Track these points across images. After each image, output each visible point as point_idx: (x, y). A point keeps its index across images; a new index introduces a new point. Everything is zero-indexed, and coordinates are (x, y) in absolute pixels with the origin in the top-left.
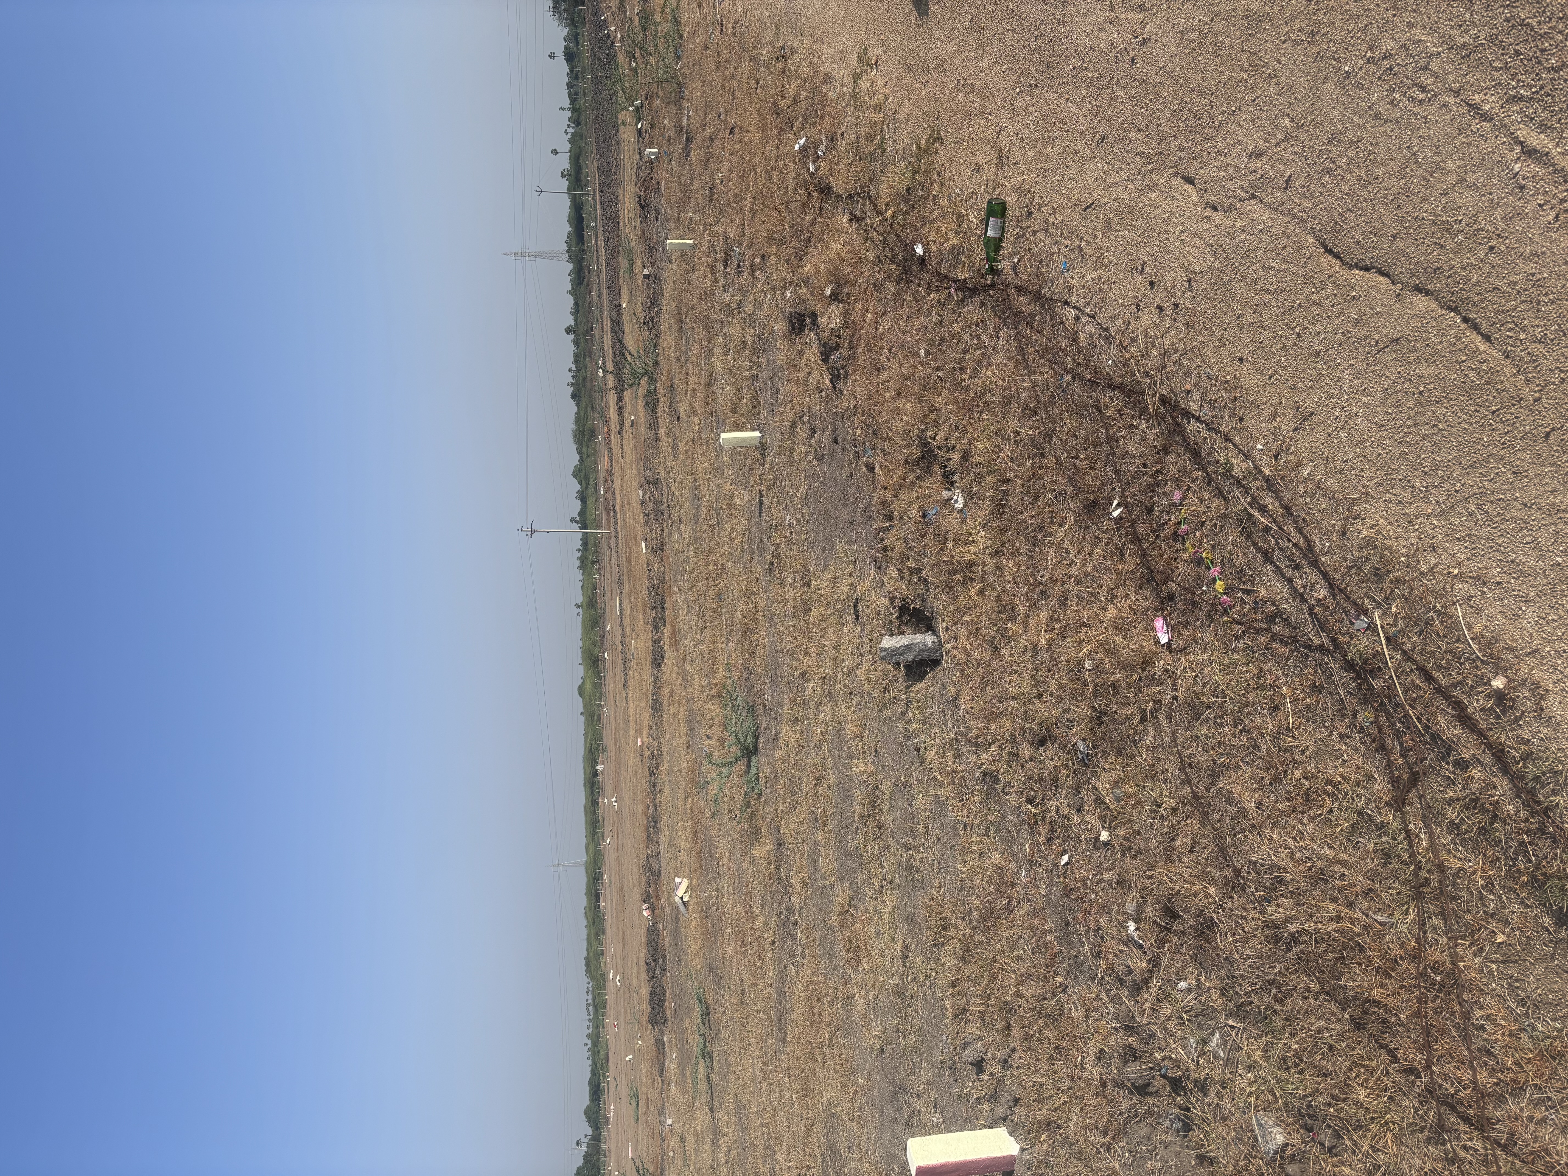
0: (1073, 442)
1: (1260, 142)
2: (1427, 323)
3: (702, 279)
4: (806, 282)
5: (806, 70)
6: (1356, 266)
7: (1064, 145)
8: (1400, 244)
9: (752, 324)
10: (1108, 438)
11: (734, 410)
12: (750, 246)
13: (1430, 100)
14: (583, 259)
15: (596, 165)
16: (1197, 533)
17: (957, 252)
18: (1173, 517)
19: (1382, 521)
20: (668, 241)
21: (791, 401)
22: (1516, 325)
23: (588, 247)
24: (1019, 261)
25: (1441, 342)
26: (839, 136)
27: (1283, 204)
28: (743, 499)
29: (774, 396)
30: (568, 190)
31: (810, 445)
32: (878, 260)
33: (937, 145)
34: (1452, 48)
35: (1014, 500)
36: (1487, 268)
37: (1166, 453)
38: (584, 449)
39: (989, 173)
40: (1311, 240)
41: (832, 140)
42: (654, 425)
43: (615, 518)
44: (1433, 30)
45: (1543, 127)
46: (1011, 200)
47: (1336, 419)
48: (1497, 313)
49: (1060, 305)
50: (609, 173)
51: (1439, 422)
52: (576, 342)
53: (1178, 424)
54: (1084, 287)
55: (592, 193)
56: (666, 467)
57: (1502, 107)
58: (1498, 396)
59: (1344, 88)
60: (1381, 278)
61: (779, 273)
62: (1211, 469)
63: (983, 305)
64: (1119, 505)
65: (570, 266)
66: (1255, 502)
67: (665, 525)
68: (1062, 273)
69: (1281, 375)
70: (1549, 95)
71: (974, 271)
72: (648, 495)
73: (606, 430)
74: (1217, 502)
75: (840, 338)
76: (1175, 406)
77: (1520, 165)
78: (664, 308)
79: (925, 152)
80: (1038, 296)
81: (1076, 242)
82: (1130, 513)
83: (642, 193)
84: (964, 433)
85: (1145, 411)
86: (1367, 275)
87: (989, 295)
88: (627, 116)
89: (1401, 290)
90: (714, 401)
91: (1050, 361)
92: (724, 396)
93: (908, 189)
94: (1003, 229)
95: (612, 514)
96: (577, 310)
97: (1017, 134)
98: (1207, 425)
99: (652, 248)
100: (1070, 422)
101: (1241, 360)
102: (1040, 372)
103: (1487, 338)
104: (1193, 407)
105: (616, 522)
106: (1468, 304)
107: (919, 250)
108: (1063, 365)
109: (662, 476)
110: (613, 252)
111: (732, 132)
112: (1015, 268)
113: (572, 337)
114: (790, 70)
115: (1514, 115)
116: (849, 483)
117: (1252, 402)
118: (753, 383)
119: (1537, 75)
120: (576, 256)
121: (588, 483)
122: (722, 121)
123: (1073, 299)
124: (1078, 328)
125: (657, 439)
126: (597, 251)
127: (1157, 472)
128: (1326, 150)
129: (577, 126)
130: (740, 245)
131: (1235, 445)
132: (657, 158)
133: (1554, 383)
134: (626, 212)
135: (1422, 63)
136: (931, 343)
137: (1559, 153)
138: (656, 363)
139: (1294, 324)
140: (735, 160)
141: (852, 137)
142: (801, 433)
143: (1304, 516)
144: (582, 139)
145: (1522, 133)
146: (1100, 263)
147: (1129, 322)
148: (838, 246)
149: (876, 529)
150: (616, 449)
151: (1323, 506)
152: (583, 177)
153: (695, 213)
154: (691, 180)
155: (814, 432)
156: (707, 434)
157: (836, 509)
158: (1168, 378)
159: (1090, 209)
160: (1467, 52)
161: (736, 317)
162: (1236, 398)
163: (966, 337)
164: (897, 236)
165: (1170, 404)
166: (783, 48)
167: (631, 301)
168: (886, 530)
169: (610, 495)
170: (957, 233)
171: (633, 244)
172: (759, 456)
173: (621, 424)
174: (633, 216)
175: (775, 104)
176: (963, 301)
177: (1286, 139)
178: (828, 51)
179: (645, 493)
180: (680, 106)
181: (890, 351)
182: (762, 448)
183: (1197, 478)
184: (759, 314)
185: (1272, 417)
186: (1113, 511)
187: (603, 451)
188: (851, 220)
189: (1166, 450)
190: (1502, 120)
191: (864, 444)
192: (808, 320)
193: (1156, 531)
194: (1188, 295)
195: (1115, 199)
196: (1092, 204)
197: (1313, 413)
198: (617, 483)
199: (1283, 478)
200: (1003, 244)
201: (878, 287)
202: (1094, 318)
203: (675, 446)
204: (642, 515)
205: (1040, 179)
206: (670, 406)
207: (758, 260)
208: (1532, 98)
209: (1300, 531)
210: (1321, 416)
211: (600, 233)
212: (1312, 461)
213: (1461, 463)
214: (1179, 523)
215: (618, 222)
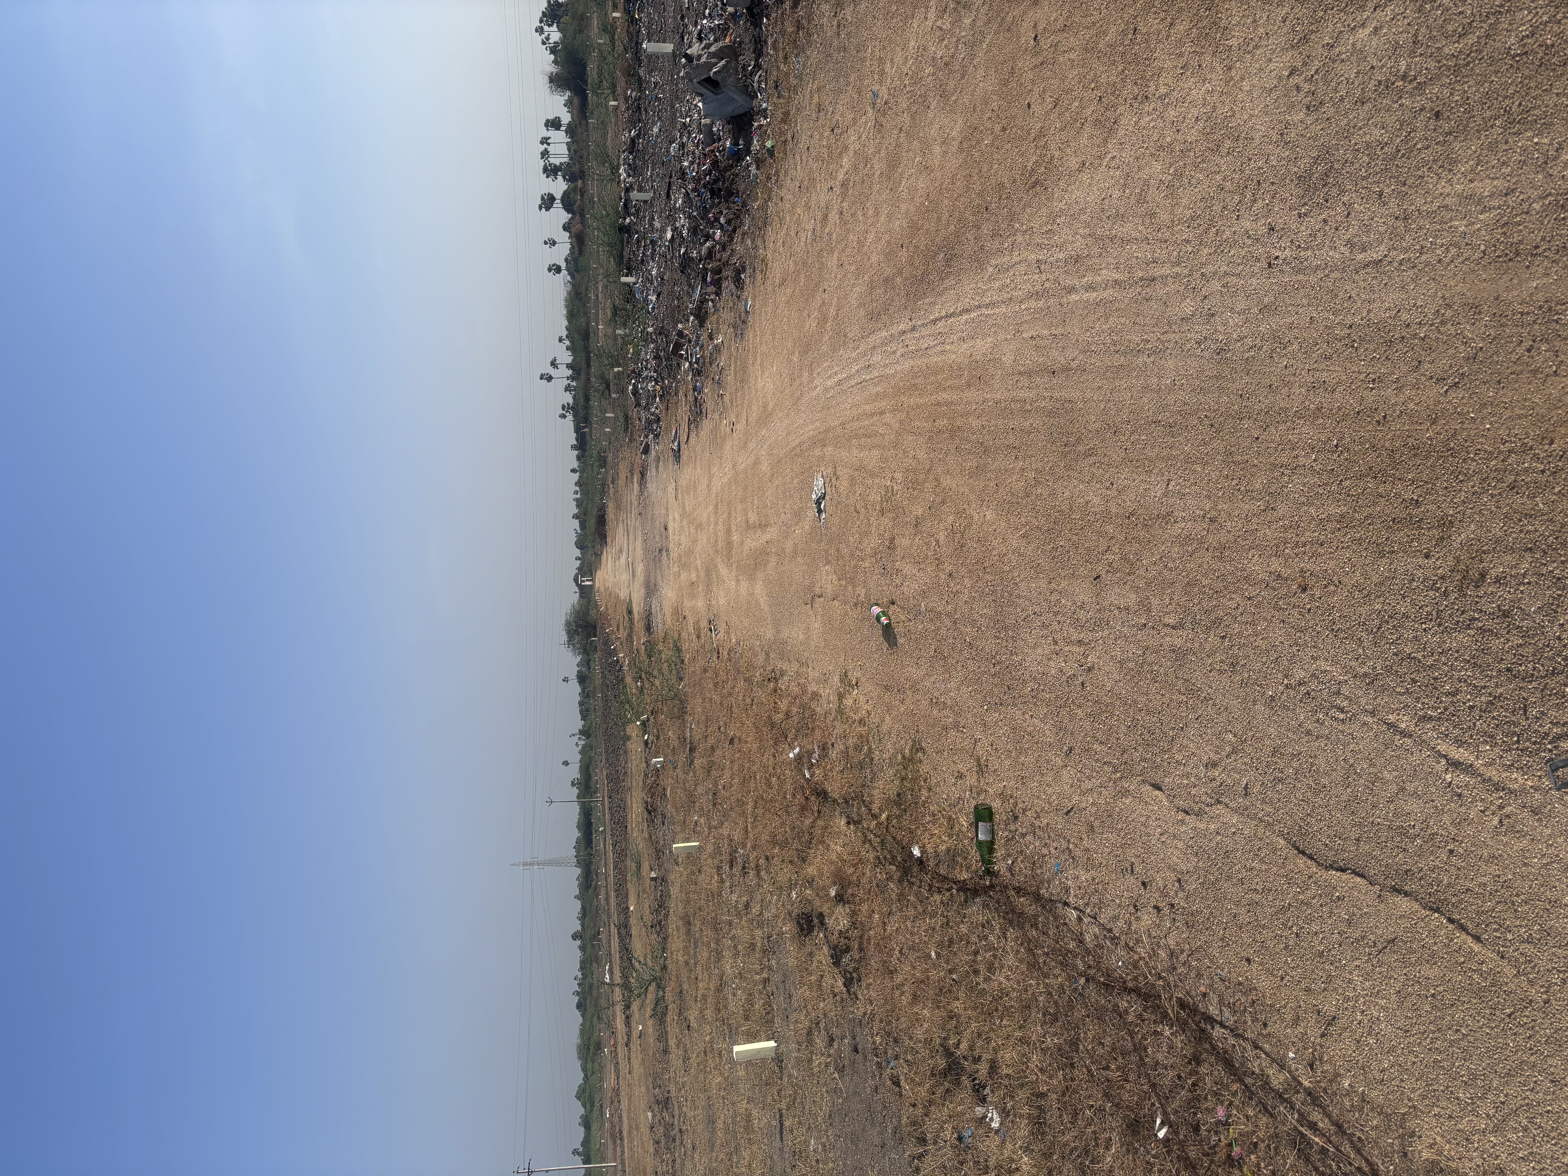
0: (1100, 1051)
1: (1212, 755)
2: (1415, 924)
3: (708, 879)
4: (810, 882)
5: (795, 690)
6: (1331, 867)
7: (1036, 755)
8: (1364, 847)
9: (760, 925)
10: (1134, 1045)
11: (746, 1018)
12: (754, 848)
13: (1350, 720)
14: (591, 863)
15: (605, 773)
16: (1252, 1157)
17: (953, 855)
18: (1222, 1137)
19: (1439, 1139)
20: (674, 846)
21: (805, 1007)
22: (1501, 926)
23: (596, 850)
24: (1013, 863)
25: (1435, 943)
26: (830, 747)
27: (1247, 809)
28: (761, 1119)
29: (788, 1001)
30: (578, 797)
31: (829, 1056)
32: (878, 862)
33: (920, 754)
34: (1355, 676)
35: (1052, 1117)
36: (1453, 871)
37: (1198, 1063)
38: (589, 1066)
39: (971, 780)
40: (1282, 842)
41: (824, 749)
42: (662, 1037)
43: (622, 1146)
44: (1335, 662)
45: (1459, 743)
46: (996, 805)
47: (1359, 1024)
48: (1478, 913)
49: (1060, 905)
50: (617, 781)
51: (1461, 1026)
52: (582, 948)
53: (1203, 1031)
54: (1080, 888)
55: (601, 800)
56: (677, 1083)
57: (1417, 725)
58: (1507, 998)
59: (1272, 708)
60: (1358, 879)
61: (785, 874)
62: (1249, 1080)
63: (986, 906)
64: (1163, 1124)
65: (578, 871)
66: (1303, 1118)
67: (677, 1155)
68: (1057, 874)
69: (1292, 977)
70: (1453, 715)
71: (971, 872)
72: (658, 1118)
73: (612, 1042)
74: (1265, 1119)
75: (849, 940)
76: (1194, 1011)
77: (1450, 775)
78: (671, 911)
79: (909, 761)
80: (1037, 897)
81: (1064, 845)
82: (1177, 1133)
83: (649, 800)
84: (988, 1040)
85: (1165, 1015)
86: (1345, 876)
87: (990, 896)
88: (633, 730)
89: (1381, 891)
90: (726, 1007)
91: (1062, 963)
92: (735, 1003)
93: (899, 795)
94: (993, 832)
95: (619, 1142)
96: (584, 914)
97: (992, 745)
98: (1232, 1031)
99: (659, 852)
100: (1091, 1030)
101: (1248, 960)
102: (1054, 975)
103: (1477, 939)
104: (1213, 1011)
105: (623, 1152)
106: (1447, 905)
107: (916, 852)
108: (1075, 967)
109: (673, 1094)
110: (621, 855)
111: (731, 741)
112: (1010, 869)
113: (578, 942)
114: (780, 689)
115: (1429, 732)
116: (875, 1099)
117: (1271, 1006)
118: (764, 987)
119: (1438, 698)
120: (585, 860)
121: (592, 1105)
122: (722, 733)
123: (1071, 900)
124: (1081, 928)
125: (666, 1051)
126: (605, 854)
127: (1194, 1085)
128: (1272, 761)
129: (587, 738)
130: (744, 846)
131: (1265, 1053)
132: (663, 766)
133: (1556, 984)
134: (634, 817)
135: (1334, 689)
136: (940, 944)
137: (1482, 765)
138: (664, 968)
139: (1290, 924)
140: (736, 768)
141: (842, 747)
142: (818, 1041)
143: (1358, 1134)
144: (592, 749)
145: (1442, 748)
146: (1090, 865)
147: (1130, 923)
148: (839, 849)
149: (910, 1156)
150: (622, 1064)
151: (1375, 1122)
152: (592, 785)
153: (700, 817)
154: (696, 786)
155: (832, 1040)
156: (720, 1045)
157: (864, 1130)
158: (1181, 980)
159: (1072, 813)
160: (1371, 680)
161: (744, 919)
162: (1254, 1002)
163: (974, 938)
164: (894, 838)
165: (1189, 1007)
166: (773, 671)
167: (638, 904)
168: (920, 1157)
169: (616, 1119)
170: (950, 836)
171: (641, 846)
172: (776, 1068)
173: (629, 1035)
174: (641, 820)
175: (769, 717)
176: (966, 901)
177: (1234, 751)
178: (813, 674)
179: (654, 1116)
180: (684, 720)
181: (901, 952)
182: (779, 1058)
183: (1236, 1091)
184: (767, 915)
185: (1297, 1020)
186: (1158, 1131)
187: (610, 1068)
188: (848, 823)
189: (1196, 1060)
190: (1420, 736)
191: (886, 1053)
192: (816, 921)
193: (1208, 1155)
194: (1181, 894)
195: (1093, 804)
196: (1072, 808)
197: (1335, 1018)
198: (624, 1104)
199: (1325, 1090)
200: (996, 847)
201: (882, 888)
202: (1095, 918)
203: (686, 1059)
204: (651, 1142)
205: (1019, 785)
206: (680, 1014)
207: (762, 861)
208: (1440, 718)
209: (1359, 1151)
210: (1343, 1022)
211: (608, 837)
212: (1349, 1071)
213: (1496, 1071)
214: (1230, 1145)
215: (626, 827)
